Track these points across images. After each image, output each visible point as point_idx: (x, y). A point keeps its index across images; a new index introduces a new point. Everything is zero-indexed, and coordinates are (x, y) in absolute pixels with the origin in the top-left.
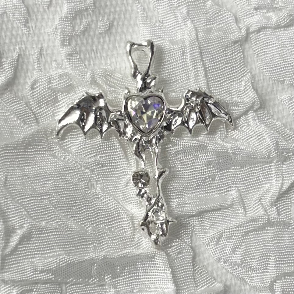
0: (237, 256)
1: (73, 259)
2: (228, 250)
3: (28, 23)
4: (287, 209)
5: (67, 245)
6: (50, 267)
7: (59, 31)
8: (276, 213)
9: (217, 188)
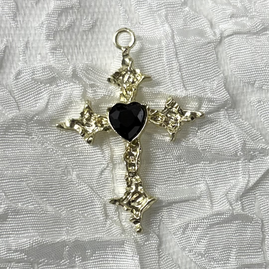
0: (201, 246)
1: (46, 241)
2: (193, 240)
3: (16, 17)
4: (251, 204)
5: (41, 227)
6: (23, 247)
7: (45, 26)
8: (241, 207)
9: (186, 181)
